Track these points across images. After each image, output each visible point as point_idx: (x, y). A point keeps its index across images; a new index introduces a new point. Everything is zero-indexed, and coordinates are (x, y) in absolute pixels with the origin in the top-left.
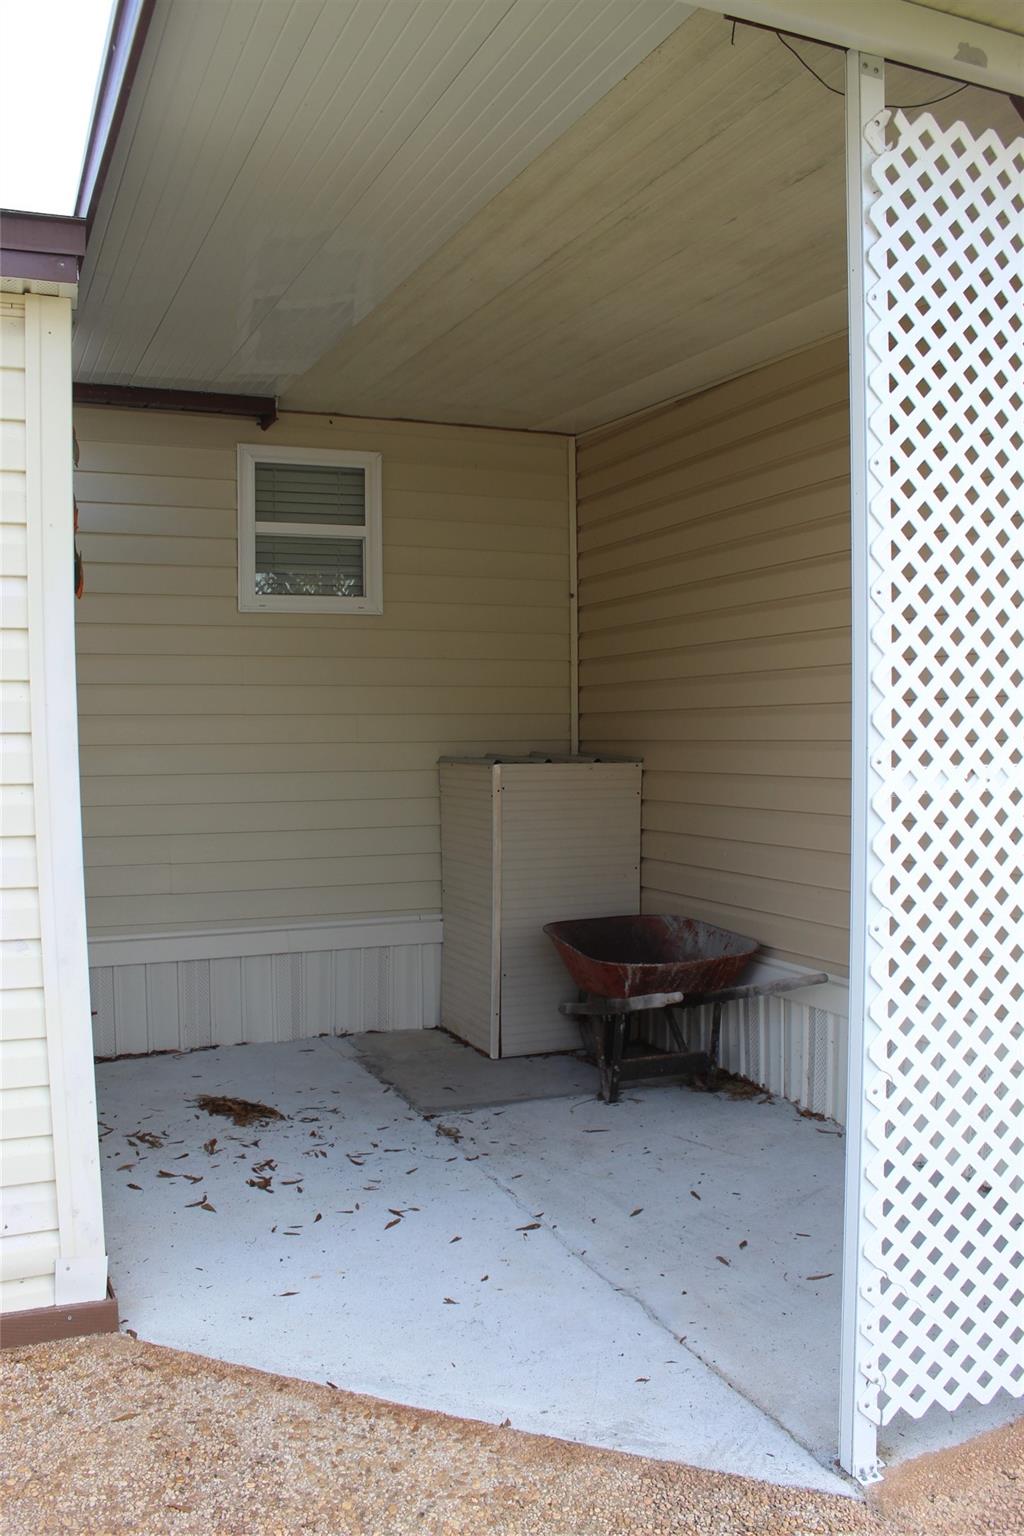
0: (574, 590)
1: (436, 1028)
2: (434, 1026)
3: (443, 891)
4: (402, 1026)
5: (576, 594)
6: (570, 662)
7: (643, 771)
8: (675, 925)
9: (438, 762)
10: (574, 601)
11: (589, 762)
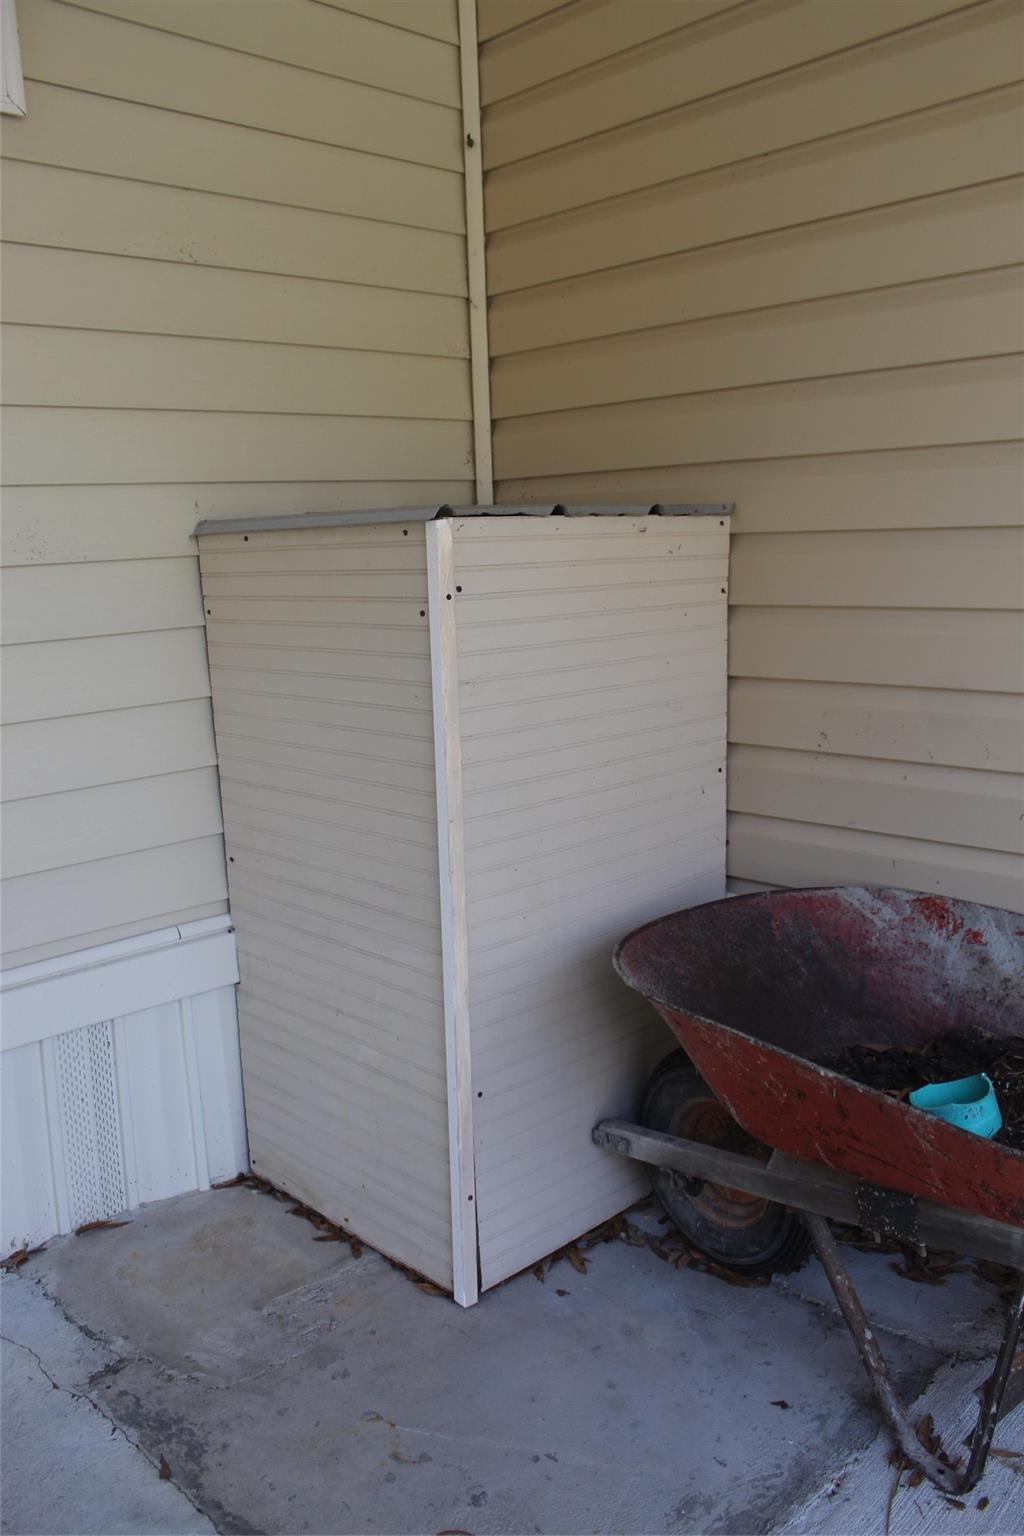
0: (473, 128)
1: (241, 1179)
2: (234, 1175)
3: (227, 861)
4: (162, 1192)
5: (476, 137)
6: (468, 300)
7: (732, 536)
8: (888, 912)
9: (196, 537)
10: (474, 157)
11: (640, 515)
